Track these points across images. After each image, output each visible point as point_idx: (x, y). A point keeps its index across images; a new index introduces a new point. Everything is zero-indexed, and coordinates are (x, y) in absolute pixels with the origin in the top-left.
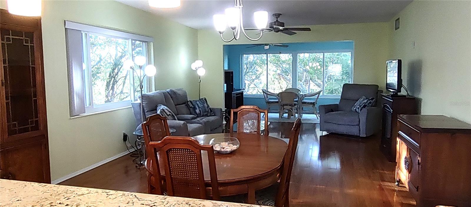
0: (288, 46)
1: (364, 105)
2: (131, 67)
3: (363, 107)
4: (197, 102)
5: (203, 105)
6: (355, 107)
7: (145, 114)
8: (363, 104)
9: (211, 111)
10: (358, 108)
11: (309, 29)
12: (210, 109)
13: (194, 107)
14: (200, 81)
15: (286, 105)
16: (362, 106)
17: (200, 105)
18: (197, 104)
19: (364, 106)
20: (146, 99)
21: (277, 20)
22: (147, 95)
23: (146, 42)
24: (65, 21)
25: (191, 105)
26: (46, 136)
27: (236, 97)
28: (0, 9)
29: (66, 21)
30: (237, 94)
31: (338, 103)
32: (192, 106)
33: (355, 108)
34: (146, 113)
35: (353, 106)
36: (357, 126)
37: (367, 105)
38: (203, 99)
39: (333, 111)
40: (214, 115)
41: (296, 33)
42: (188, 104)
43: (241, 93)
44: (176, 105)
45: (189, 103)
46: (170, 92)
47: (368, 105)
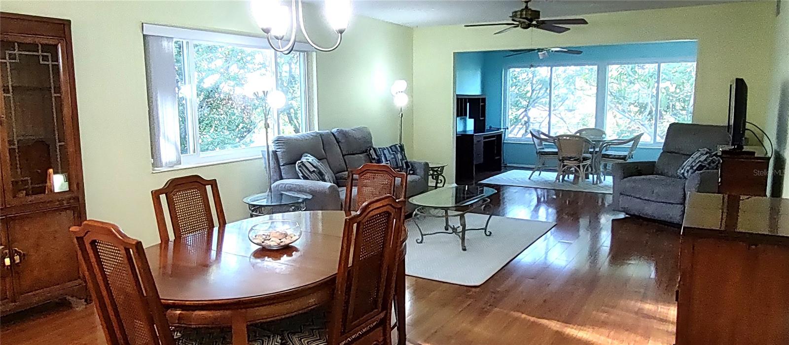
0: (582, 52)
1: (700, 165)
2: (255, 93)
3: (697, 169)
4: (385, 151)
5: (394, 155)
6: (682, 169)
7: (280, 169)
8: (698, 163)
9: (407, 166)
10: (688, 171)
11: (583, 22)
12: (407, 163)
13: (378, 158)
14: (402, 114)
15: (569, 159)
16: (695, 168)
17: (389, 155)
18: (384, 154)
19: (700, 168)
20: (282, 144)
21: (527, 7)
22: (284, 138)
23: (305, 51)
24: (142, 24)
25: (374, 156)
26: (80, 199)
27: (484, 142)
28: (1, 12)
29: (144, 24)
30: (485, 138)
31: (656, 160)
32: (376, 157)
33: (682, 171)
34: (282, 167)
35: (680, 166)
36: (679, 206)
37: (705, 166)
38: (397, 146)
39: (640, 174)
40: (413, 174)
41: (570, 29)
42: (370, 153)
43: (498, 135)
44: (343, 156)
45: (372, 151)
46: (336, 134)
47: (707, 166)
